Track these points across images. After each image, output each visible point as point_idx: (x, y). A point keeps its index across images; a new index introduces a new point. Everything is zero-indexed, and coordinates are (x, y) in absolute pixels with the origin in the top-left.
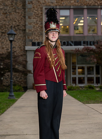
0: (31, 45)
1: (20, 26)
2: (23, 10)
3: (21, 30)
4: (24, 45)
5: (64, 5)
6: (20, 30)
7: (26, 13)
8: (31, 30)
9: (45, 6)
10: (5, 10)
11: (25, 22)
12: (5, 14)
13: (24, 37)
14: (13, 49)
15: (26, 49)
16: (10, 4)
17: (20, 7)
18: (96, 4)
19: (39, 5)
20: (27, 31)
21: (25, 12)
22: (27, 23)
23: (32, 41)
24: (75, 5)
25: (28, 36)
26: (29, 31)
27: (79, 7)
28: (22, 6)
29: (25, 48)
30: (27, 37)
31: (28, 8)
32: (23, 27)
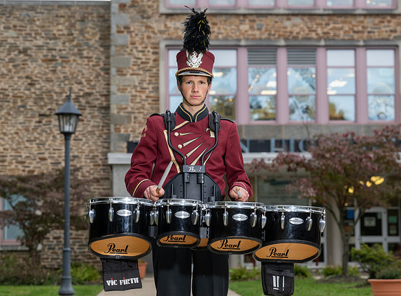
0: (126, 150)
1: (92, 97)
2: (102, 49)
3: (96, 109)
4: (105, 150)
5: (220, 36)
6: (95, 107)
7: (112, 60)
8: (124, 106)
9: (166, 39)
10: (50, 50)
11: (109, 84)
12: (51, 60)
13: (103, 126)
14: (71, 163)
15: (110, 162)
16: (66, 32)
17: (95, 40)
18: (313, 35)
19: (149, 37)
20: (114, 110)
21: (108, 57)
22: (113, 88)
23: (129, 138)
24: (251, 37)
25: (116, 125)
26: (120, 109)
27: (264, 43)
28: (100, 39)
29: (107, 159)
30: (112, 127)
31: (116, 46)
32: (103, 99)
